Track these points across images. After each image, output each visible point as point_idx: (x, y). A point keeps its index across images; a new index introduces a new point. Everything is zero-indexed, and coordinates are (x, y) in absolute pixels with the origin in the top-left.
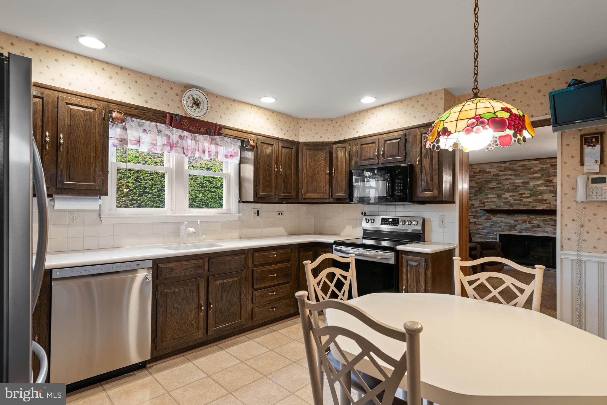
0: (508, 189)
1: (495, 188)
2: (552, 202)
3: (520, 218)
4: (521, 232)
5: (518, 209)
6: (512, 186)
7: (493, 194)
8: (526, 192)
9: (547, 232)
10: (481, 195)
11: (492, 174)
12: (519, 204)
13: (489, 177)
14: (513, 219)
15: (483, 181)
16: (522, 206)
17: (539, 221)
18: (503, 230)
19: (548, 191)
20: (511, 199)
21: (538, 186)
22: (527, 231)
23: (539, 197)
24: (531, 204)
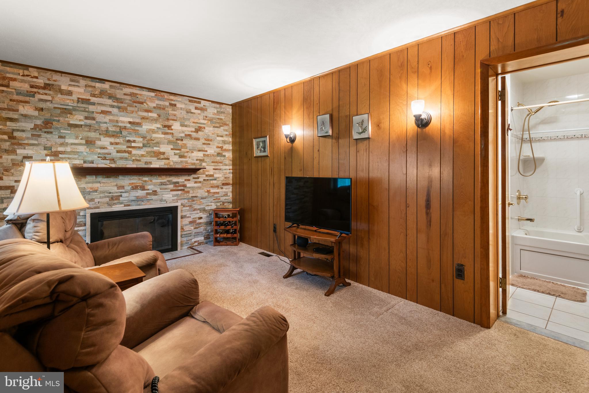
0: (107, 130)
1: (82, 125)
2: (170, 156)
3: (126, 181)
4: (129, 205)
5: (124, 166)
6: (114, 126)
7: (77, 138)
8: (137, 139)
9: (165, 200)
10: (49, 136)
11: (75, 97)
12: (126, 159)
13: (68, 101)
14: (115, 184)
15: (55, 108)
16: (131, 162)
17: (155, 185)
18: (98, 205)
19: (166, 141)
20: (113, 148)
21: (153, 131)
22: (139, 203)
23: (155, 148)
24: (145, 158)
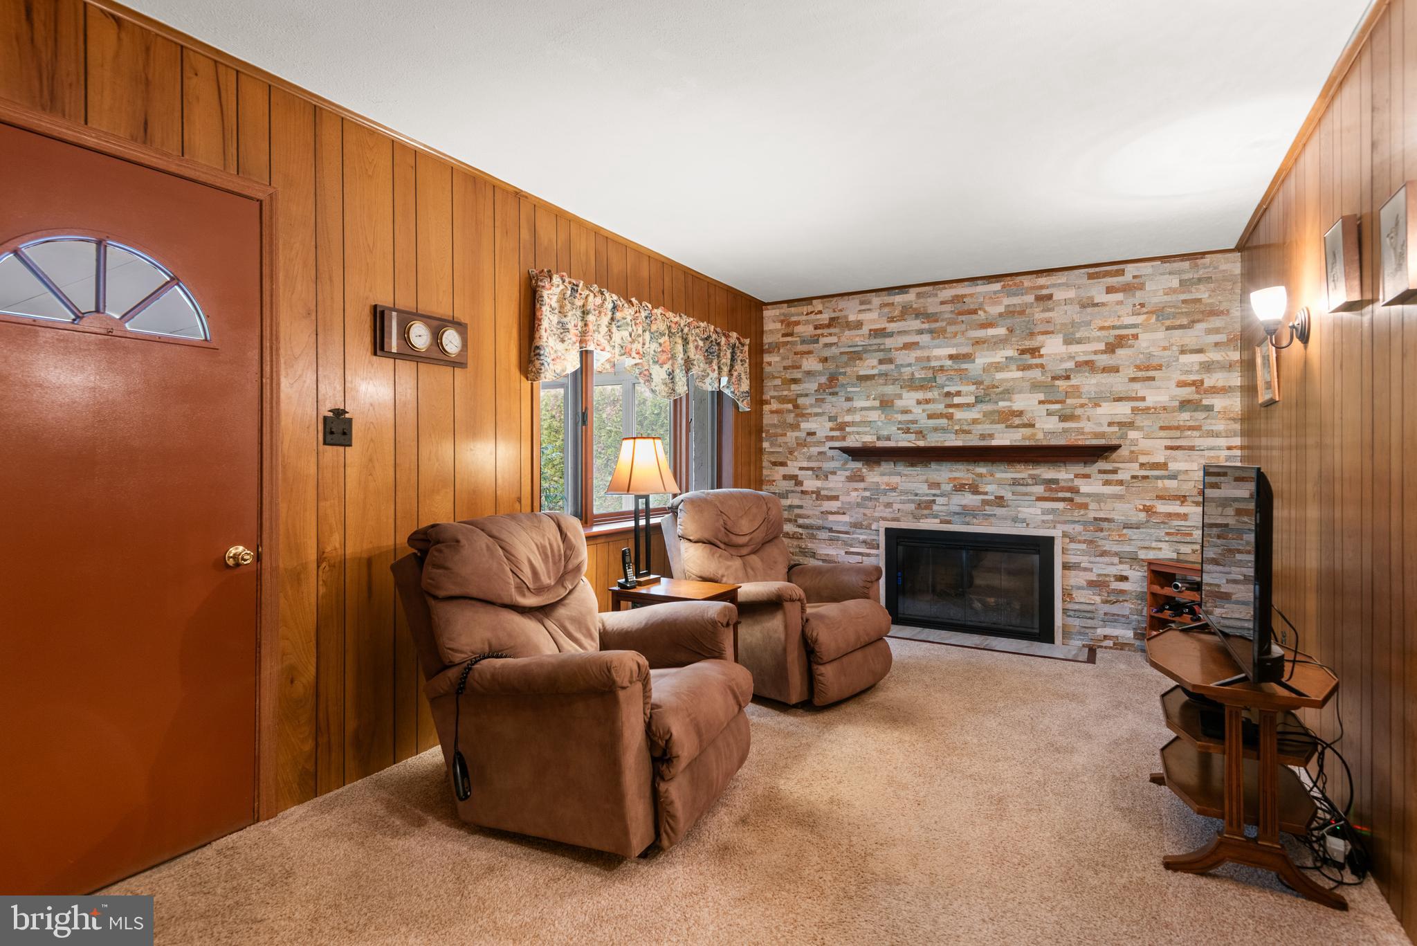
0: (912, 379)
1: (874, 376)
2: (1037, 418)
3: (945, 473)
4: (949, 522)
5: (939, 445)
6: (922, 369)
7: (868, 398)
8: (964, 389)
9: (1024, 521)
10: (834, 399)
11: (865, 330)
12: (943, 430)
13: (857, 339)
14: (925, 477)
15: (841, 353)
16: (953, 436)
17: (1000, 483)
18: (898, 515)
19: (1028, 384)
20: (920, 411)
21: (998, 367)
22: (967, 519)
23: (1001, 404)
24: (979, 427)
